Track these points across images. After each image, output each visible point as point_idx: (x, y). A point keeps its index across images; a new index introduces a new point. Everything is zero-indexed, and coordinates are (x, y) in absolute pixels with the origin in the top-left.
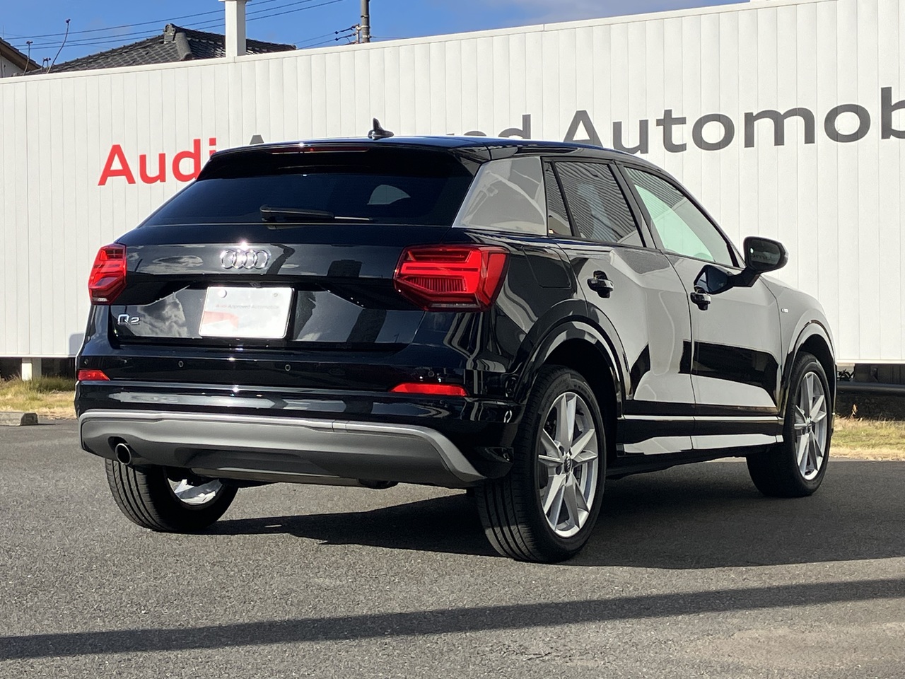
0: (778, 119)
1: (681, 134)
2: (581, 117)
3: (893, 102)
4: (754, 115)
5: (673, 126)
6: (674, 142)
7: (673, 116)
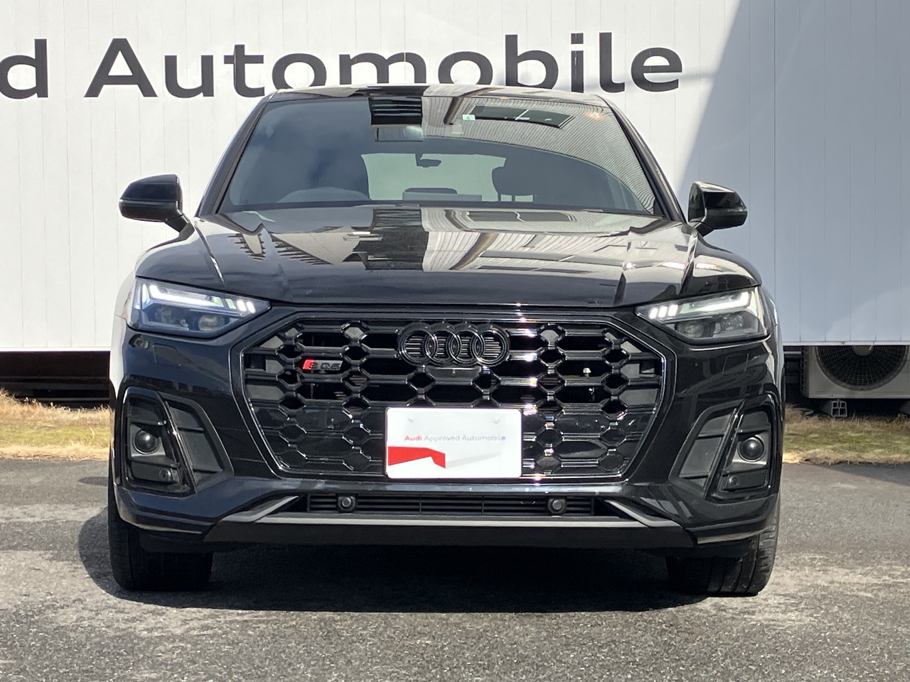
0: (382, 65)
1: (258, 76)
2: (120, 46)
3: (519, 53)
4: (351, 58)
5: (246, 65)
6: (249, 86)
7: (247, 53)
